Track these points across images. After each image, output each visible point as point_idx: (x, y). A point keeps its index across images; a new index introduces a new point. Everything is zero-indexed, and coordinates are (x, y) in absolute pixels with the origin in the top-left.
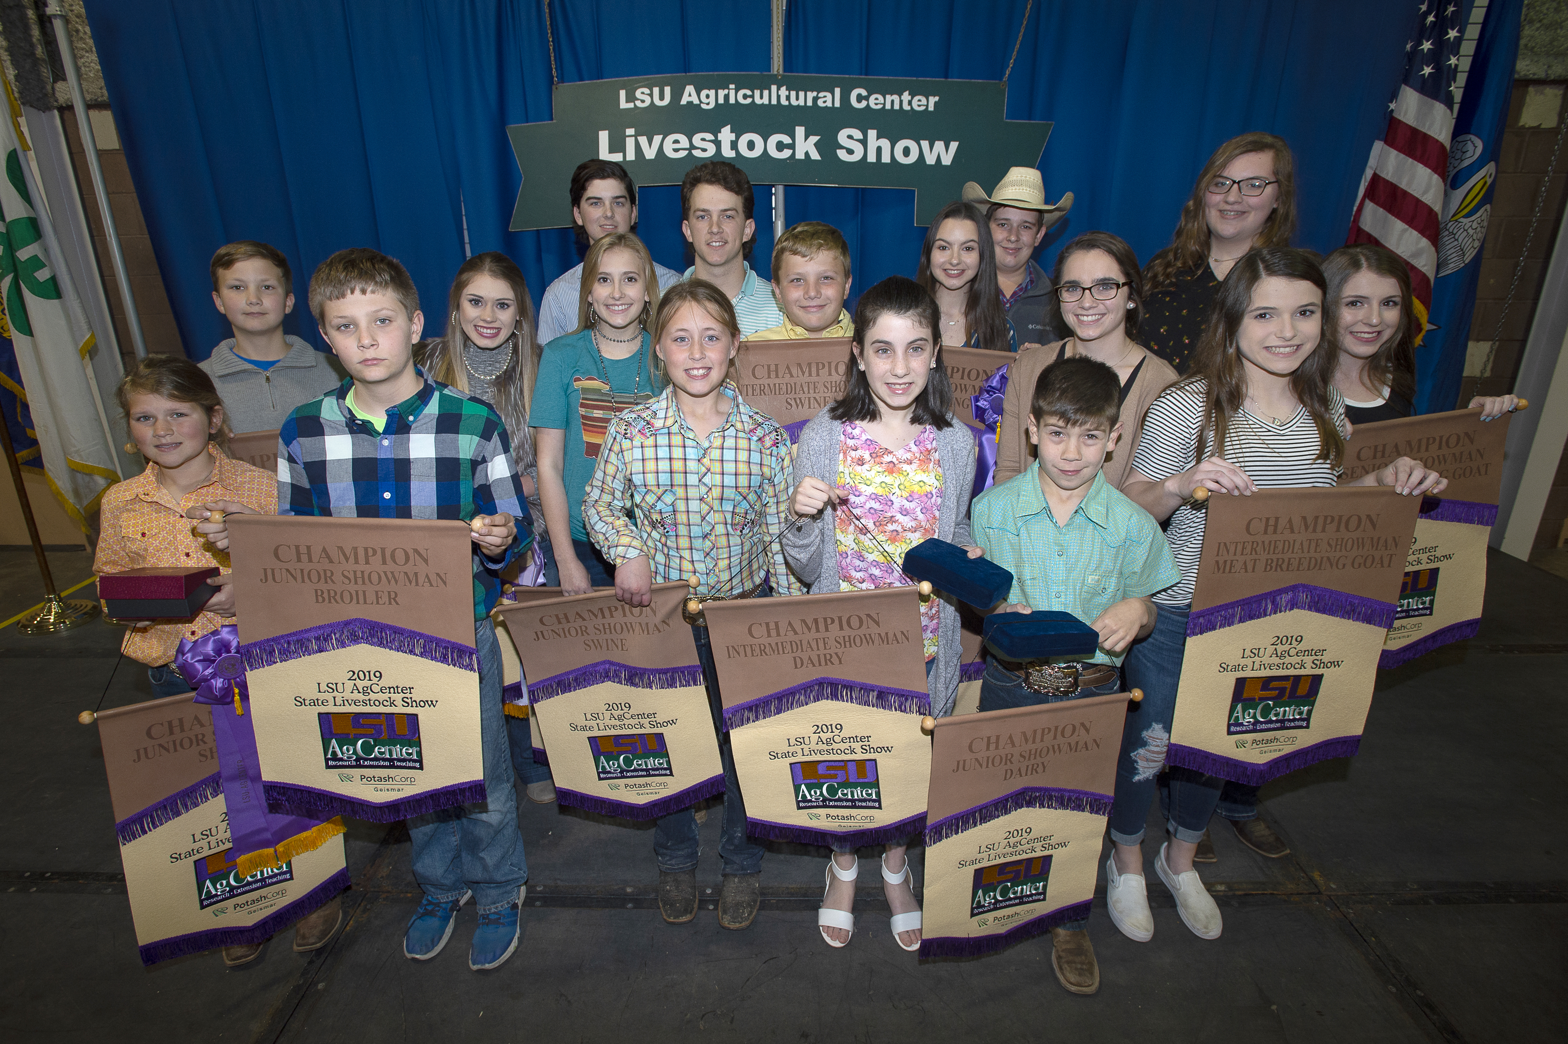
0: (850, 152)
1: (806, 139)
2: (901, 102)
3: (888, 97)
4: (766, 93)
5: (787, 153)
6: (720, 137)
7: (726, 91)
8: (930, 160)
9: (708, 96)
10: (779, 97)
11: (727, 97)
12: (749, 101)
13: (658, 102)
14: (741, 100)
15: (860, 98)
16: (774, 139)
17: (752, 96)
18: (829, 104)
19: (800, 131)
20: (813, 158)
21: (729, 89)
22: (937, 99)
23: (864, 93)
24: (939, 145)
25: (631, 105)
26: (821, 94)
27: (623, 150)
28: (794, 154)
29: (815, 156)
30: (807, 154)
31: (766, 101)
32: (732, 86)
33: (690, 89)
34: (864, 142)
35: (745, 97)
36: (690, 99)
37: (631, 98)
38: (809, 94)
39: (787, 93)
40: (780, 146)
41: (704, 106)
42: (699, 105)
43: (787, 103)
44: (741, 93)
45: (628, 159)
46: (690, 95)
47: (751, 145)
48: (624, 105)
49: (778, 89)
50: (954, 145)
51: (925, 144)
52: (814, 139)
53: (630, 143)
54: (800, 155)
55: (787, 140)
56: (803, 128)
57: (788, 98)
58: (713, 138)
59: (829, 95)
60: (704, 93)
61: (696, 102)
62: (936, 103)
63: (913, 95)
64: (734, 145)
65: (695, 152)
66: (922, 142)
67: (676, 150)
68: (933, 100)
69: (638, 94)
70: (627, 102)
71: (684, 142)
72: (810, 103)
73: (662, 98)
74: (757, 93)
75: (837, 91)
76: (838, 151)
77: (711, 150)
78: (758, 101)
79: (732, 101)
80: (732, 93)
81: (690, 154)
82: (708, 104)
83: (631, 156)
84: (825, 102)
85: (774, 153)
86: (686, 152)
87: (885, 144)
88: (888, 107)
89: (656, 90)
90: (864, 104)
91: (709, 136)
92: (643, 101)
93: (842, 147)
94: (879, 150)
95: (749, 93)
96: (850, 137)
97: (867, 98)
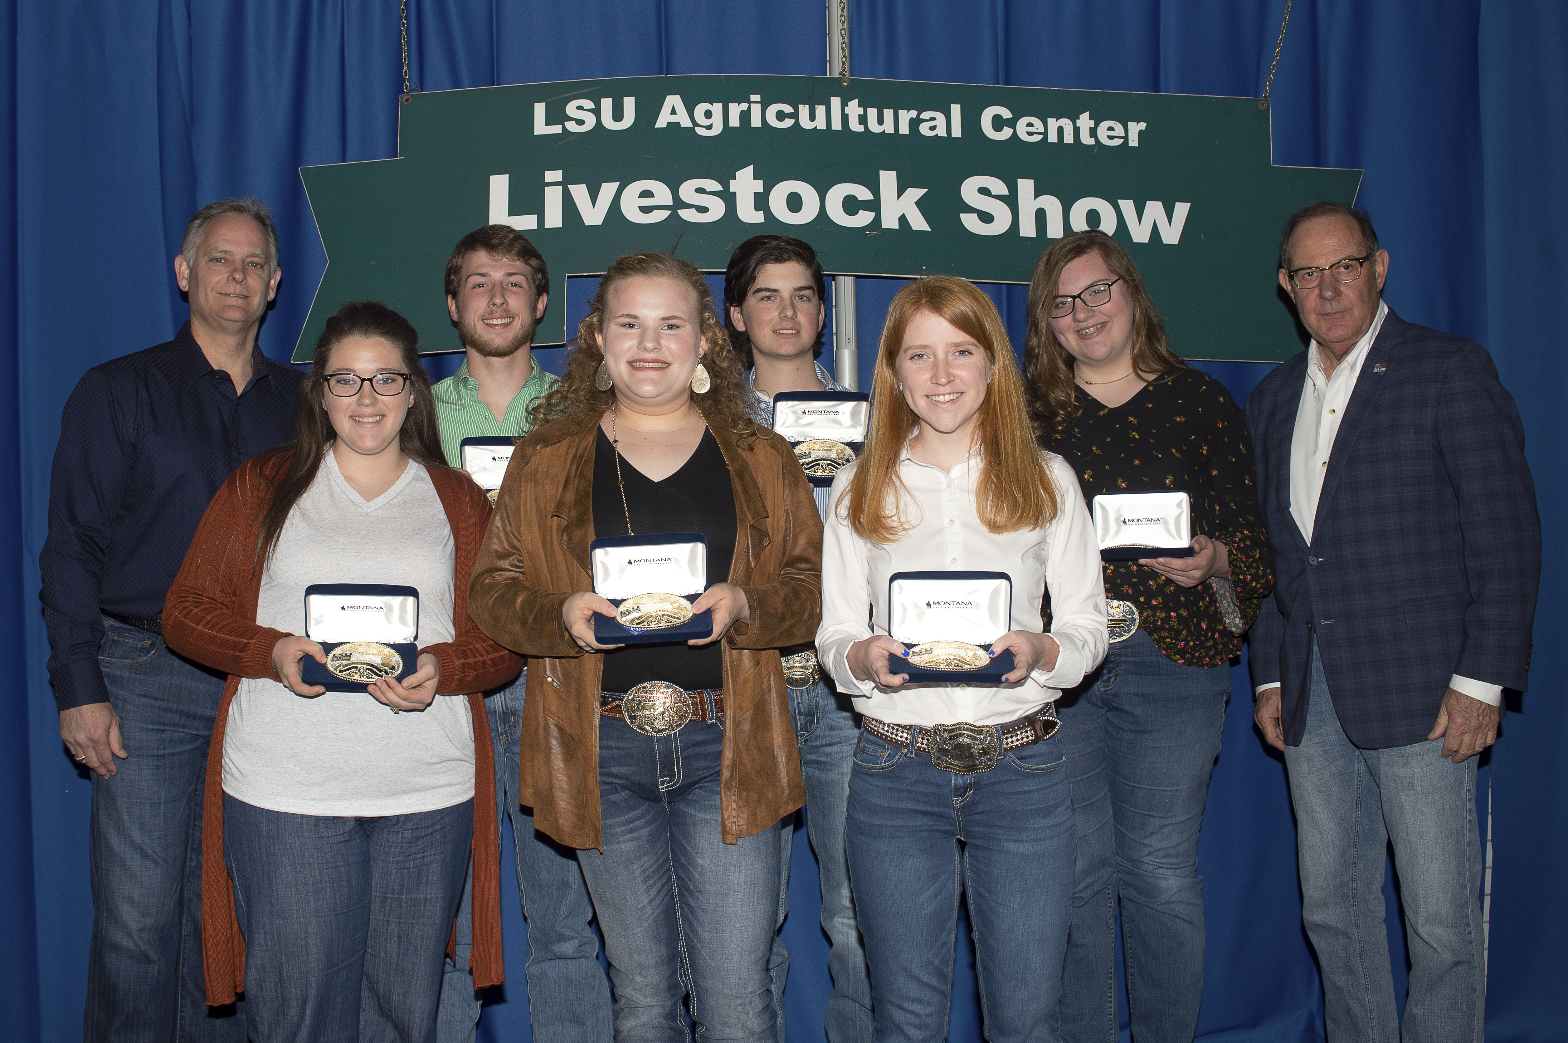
0: (987, 218)
1: (900, 194)
2: (1077, 131)
3: (1053, 123)
4: (820, 110)
5: (864, 218)
6: (734, 186)
7: (744, 106)
8: (1140, 234)
9: (708, 114)
10: (845, 118)
11: (745, 116)
12: (788, 123)
13: (609, 123)
14: (773, 121)
15: (998, 123)
16: (838, 193)
17: (795, 116)
18: (942, 132)
19: (888, 179)
20: (915, 227)
21: (750, 102)
22: (1143, 126)
23: (1006, 114)
24: (1154, 209)
25: (557, 129)
26: (925, 115)
27: (539, 209)
28: (878, 219)
29: (918, 223)
30: (903, 219)
31: (820, 123)
32: (756, 98)
33: (673, 101)
34: (1011, 201)
35: (781, 116)
36: (673, 119)
37: (556, 115)
38: (902, 113)
39: (861, 111)
40: (851, 205)
41: (700, 131)
42: (693, 129)
43: (861, 129)
44: (772, 110)
45: (547, 225)
46: (673, 112)
47: (794, 202)
48: (541, 127)
49: (844, 104)
50: (1182, 209)
51: (1127, 206)
52: (915, 194)
53: (553, 199)
54: (890, 222)
55: (863, 193)
56: (894, 174)
57: (863, 119)
58: (718, 187)
59: (940, 117)
60: (700, 109)
61: (686, 123)
62: (1141, 132)
63: (1098, 119)
64: (761, 202)
65: (685, 214)
66: (1121, 202)
67: (645, 210)
68: (1135, 128)
69: (571, 109)
70: (548, 123)
71: (662, 194)
72: (904, 129)
73: (618, 115)
74: (804, 110)
75: (956, 110)
76: (963, 216)
77: (717, 210)
78: (806, 123)
79: (756, 122)
80: (756, 109)
81: (674, 216)
82: (709, 127)
83: (554, 218)
84: (933, 128)
85: (838, 215)
86: (667, 213)
87: (1052, 204)
88: (1053, 138)
89: (607, 104)
90: (1006, 133)
91: (713, 185)
92: (580, 122)
93: (970, 210)
94: (1041, 215)
95: (788, 109)
96: (984, 191)
97: (1012, 123)
